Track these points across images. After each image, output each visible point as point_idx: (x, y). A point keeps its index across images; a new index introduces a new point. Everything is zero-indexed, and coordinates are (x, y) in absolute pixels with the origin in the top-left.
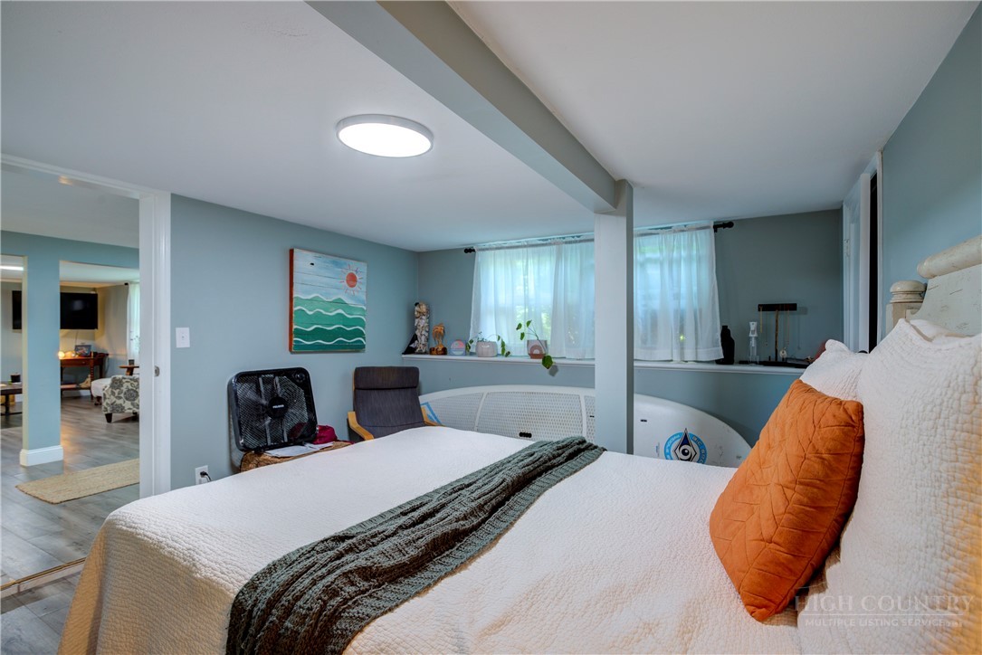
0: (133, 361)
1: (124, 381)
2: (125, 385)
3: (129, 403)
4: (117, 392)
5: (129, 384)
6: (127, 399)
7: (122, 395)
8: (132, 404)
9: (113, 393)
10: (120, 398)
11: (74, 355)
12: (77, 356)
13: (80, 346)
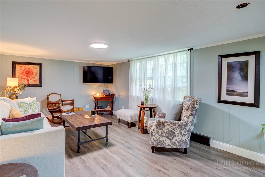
1: (166, 124)
2: (167, 127)
3: (169, 140)
4: (160, 131)
5: (169, 127)
6: (168, 137)
7: (164, 134)
8: (171, 142)
9: (158, 132)
10: (163, 136)
11: (103, 95)
12: (104, 95)
13: (105, 91)
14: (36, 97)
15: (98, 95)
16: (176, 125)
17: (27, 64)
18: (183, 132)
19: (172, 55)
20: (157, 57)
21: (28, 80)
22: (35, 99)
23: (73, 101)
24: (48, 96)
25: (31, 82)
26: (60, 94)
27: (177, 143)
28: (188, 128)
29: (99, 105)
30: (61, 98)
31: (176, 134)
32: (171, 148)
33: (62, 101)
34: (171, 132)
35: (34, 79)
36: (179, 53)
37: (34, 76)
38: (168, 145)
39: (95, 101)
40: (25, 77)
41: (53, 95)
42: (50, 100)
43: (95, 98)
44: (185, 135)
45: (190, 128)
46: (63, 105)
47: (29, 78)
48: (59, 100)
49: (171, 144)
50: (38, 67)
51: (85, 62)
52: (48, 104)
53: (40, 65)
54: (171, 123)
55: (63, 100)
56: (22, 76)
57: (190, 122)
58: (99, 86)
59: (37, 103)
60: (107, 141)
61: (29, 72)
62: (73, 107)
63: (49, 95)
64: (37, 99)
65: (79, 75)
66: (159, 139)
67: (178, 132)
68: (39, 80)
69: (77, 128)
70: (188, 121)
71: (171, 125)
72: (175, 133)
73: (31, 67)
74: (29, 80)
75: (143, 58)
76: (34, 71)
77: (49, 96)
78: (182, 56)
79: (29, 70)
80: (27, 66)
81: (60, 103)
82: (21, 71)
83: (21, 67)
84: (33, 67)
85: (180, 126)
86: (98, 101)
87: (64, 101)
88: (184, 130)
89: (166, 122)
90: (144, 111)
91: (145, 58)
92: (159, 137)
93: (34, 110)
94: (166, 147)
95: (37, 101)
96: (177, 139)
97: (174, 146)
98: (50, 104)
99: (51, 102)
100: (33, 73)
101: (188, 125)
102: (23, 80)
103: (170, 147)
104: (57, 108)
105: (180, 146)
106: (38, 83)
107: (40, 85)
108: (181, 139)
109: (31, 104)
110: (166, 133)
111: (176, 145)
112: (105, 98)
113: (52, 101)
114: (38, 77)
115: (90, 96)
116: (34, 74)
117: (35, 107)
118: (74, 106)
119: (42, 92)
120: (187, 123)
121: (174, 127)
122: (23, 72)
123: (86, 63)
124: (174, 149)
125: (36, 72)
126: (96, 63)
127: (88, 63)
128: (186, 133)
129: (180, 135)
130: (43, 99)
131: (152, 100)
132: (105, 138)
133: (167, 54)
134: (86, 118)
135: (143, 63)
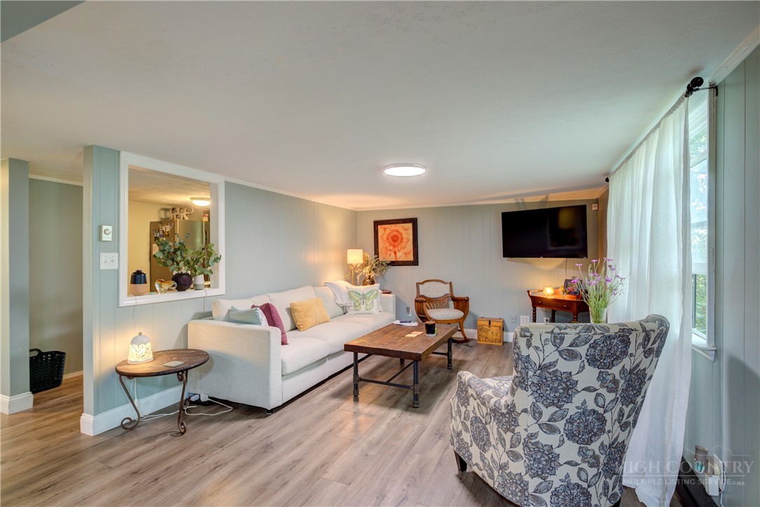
17: (392, 223)
21: (395, 253)
22: (375, 287)
23: (467, 300)
24: (418, 286)
25: (401, 257)
26: (451, 283)
33: (453, 299)
35: (404, 251)
37: (403, 244)
40: (391, 248)
41: (433, 283)
47: (396, 249)
48: (447, 295)
50: (411, 225)
53: (414, 222)
55: (456, 295)
56: (386, 245)
61: (396, 236)
63: (421, 283)
68: (413, 253)
73: (399, 227)
74: (398, 253)
76: (405, 236)
77: (420, 286)
79: (396, 233)
80: (393, 227)
82: (385, 236)
83: (385, 229)
84: (403, 227)
87: (455, 300)
93: (368, 307)
100: (402, 239)
102: (389, 252)
106: (411, 258)
107: (415, 262)
109: (366, 296)
113: (428, 295)
114: (410, 247)
116: (405, 240)
117: (370, 301)
122: (388, 239)
125: (407, 236)
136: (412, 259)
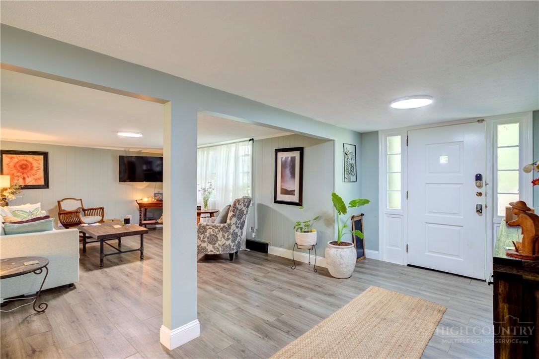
0: (200, 207)
1: (208, 227)
2: (208, 231)
3: (212, 246)
4: (202, 236)
5: (211, 230)
6: (210, 243)
7: (206, 239)
8: (214, 247)
9: (199, 238)
11: (153, 200)
12: (156, 200)
13: (157, 193)
14: (40, 203)
15: (146, 200)
16: (218, 228)
17: (21, 154)
18: (226, 235)
19: (235, 144)
20: (219, 146)
21: (24, 178)
22: (38, 205)
23: (102, 209)
24: (59, 202)
26: (81, 200)
27: (220, 248)
28: (231, 231)
29: (147, 216)
30: (82, 205)
31: (219, 239)
32: (214, 255)
33: (84, 210)
34: (213, 237)
35: (35, 177)
36: (241, 143)
37: (34, 172)
38: (211, 251)
39: (140, 209)
40: (19, 174)
41: (69, 200)
42: (63, 208)
43: (139, 204)
44: (228, 239)
45: (234, 230)
46: (85, 216)
47: (25, 176)
48: (79, 208)
49: (213, 250)
50: (41, 157)
51: (123, 149)
52: (60, 214)
53: (45, 155)
54: (213, 226)
55: (85, 208)
56: (13, 172)
57: (234, 224)
58: (148, 187)
59: (42, 211)
60: (142, 253)
61: (26, 165)
62: (101, 218)
63: (62, 201)
64: (41, 206)
65: (112, 169)
66: (200, 245)
67: (221, 236)
68: (43, 178)
69: (98, 236)
70: (230, 223)
71: (213, 229)
72: (217, 237)
73: (29, 158)
74: (27, 179)
75: (205, 147)
76: (35, 164)
77: (61, 203)
78: (244, 147)
79: (25, 162)
80: (22, 157)
81: (79, 212)
82: (12, 164)
83: (11, 158)
84: (33, 158)
85: (222, 229)
86: (146, 210)
87: (87, 210)
88: (227, 233)
89: (208, 225)
90: (199, 217)
91: (207, 147)
92: (200, 243)
94: (209, 254)
95: (42, 210)
96: (220, 244)
97: (217, 251)
98: (63, 214)
99: (64, 210)
100: (32, 168)
101: (232, 228)
102: (16, 178)
103: (212, 253)
104: (75, 220)
105: (223, 251)
106: (42, 182)
107: (46, 185)
108: (225, 244)
109: (33, 213)
110: (208, 238)
111: (219, 251)
112: (155, 205)
113: (66, 209)
114: (41, 173)
115: (132, 202)
116: (35, 168)
118: (103, 217)
119: (50, 196)
120: (229, 225)
121: (217, 230)
122: (15, 166)
123: (125, 151)
124: (217, 255)
125: (38, 165)
126: (143, 151)
127: (128, 151)
128: (230, 237)
129: (223, 239)
130: (52, 207)
131: (214, 204)
132: (139, 250)
133: (230, 144)
134: (114, 228)
135: (205, 153)
136: (43, 184)
